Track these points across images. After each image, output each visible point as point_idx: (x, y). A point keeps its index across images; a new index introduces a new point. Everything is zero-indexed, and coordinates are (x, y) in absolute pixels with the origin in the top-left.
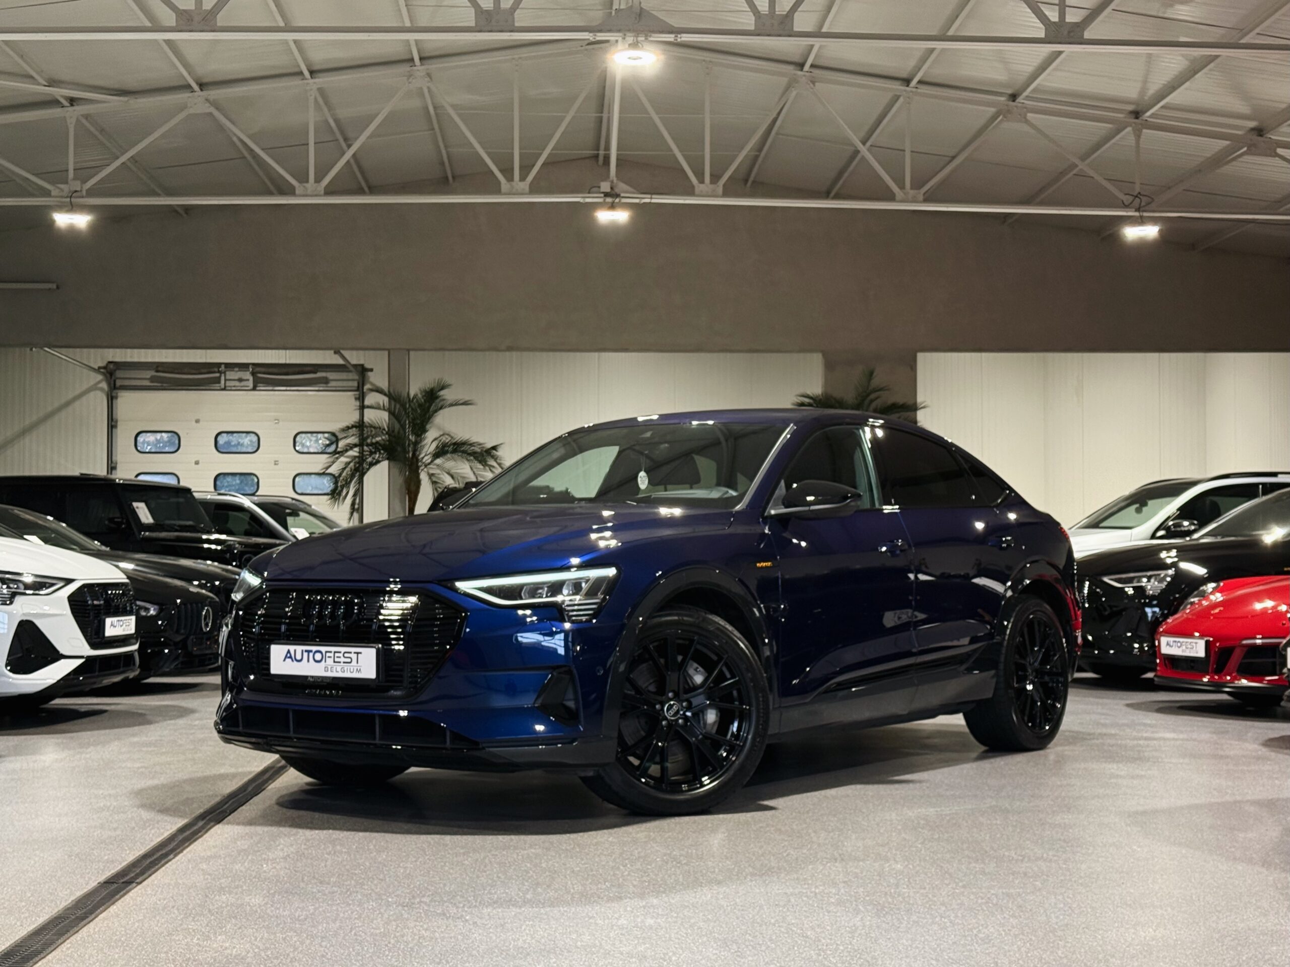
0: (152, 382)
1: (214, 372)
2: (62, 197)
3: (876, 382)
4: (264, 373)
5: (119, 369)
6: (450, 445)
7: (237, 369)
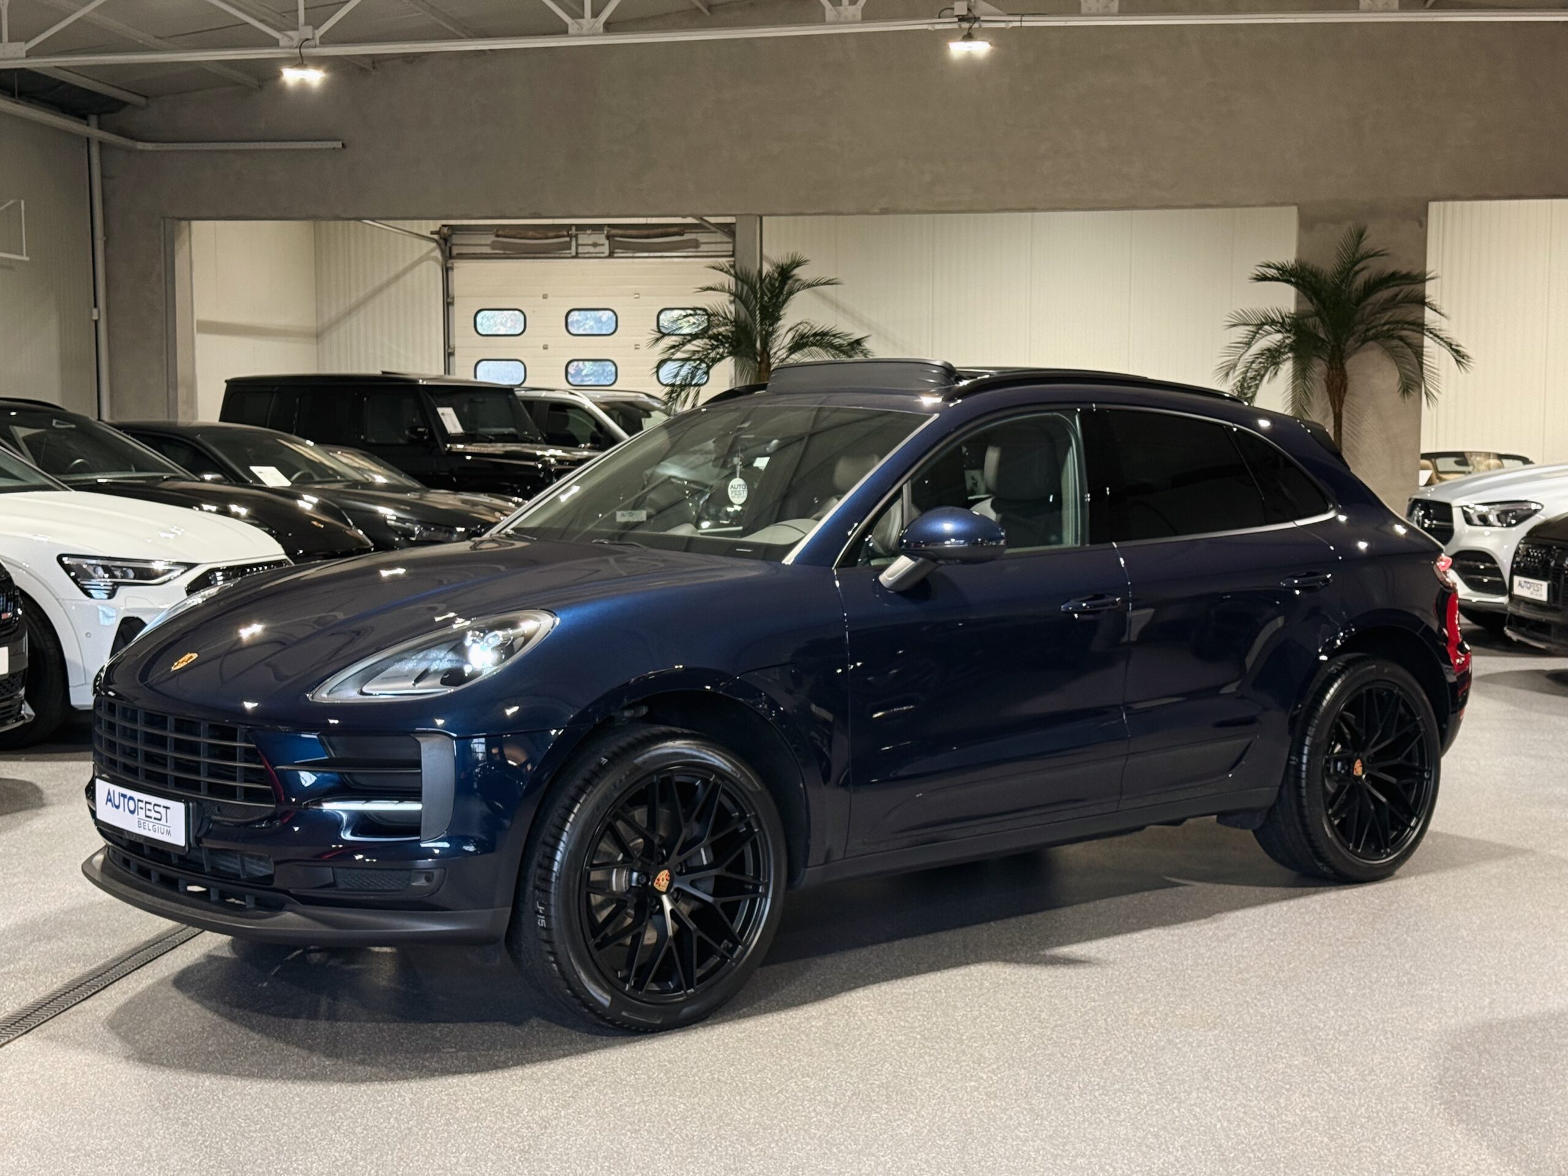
0: (493, 248)
1: (564, 236)
2: (291, 47)
3: (1367, 245)
4: (622, 236)
5: (453, 234)
6: (808, 337)
7: (589, 232)
